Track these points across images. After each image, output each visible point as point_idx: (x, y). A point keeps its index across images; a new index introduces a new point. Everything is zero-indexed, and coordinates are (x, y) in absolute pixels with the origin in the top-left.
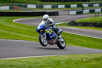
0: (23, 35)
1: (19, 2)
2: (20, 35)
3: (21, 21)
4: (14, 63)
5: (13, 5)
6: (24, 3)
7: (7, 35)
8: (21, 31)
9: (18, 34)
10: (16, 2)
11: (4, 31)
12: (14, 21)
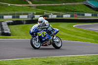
0: (81, 38)
1: (78, 12)
2: (79, 37)
3: (80, 26)
4: (74, 59)
5: (73, 14)
6: (82, 12)
7: (68, 37)
8: (79, 34)
9: (77, 36)
10: (76, 12)
11: (66, 34)
12: (74, 26)
